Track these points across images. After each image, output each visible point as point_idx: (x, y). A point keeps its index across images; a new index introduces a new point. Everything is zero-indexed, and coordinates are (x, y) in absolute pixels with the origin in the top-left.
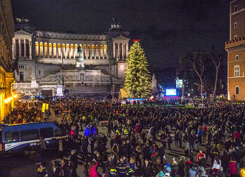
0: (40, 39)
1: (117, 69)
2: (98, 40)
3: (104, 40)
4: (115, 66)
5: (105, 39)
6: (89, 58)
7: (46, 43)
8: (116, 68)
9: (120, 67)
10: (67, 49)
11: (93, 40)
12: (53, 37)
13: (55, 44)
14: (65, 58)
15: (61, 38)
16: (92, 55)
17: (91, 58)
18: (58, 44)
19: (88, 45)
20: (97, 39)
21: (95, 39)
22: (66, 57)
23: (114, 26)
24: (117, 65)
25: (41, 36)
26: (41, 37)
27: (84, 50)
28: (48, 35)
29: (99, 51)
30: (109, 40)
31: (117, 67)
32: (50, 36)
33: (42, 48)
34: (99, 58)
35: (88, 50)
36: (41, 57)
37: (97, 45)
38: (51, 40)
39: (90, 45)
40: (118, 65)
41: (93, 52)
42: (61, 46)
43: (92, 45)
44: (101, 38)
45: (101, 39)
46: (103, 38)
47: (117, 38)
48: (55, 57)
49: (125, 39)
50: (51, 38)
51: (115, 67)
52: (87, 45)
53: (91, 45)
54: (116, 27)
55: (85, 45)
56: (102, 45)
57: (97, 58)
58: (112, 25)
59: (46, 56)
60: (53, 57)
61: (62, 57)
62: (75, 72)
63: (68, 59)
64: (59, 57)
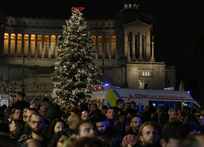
0: (12, 29)
1: (126, 74)
2: (101, 28)
3: (112, 28)
4: (124, 69)
5: (114, 26)
7: (20, 35)
8: (124, 72)
9: (132, 70)
10: (52, 43)
12: (30, 25)
13: (33, 36)
14: (47, 57)
15: (44, 27)
18: (39, 36)
20: (101, 26)
22: (50, 56)
23: (128, 6)
24: (126, 67)
25: (13, 24)
26: (12, 26)
28: (25, 23)
29: (104, 46)
30: (118, 28)
31: (126, 71)
32: (27, 25)
33: (13, 42)
36: (11, 56)
38: (29, 29)
40: (128, 68)
42: (43, 40)
44: (107, 24)
45: (108, 26)
46: (109, 24)
47: (130, 23)
48: (33, 57)
49: (145, 26)
50: (29, 27)
51: (122, 71)
54: (132, 7)
57: (101, 57)
58: (126, 4)
59: (20, 55)
60: (30, 56)
61: (43, 56)
62: (50, 77)
63: (53, 59)
64: (40, 57)
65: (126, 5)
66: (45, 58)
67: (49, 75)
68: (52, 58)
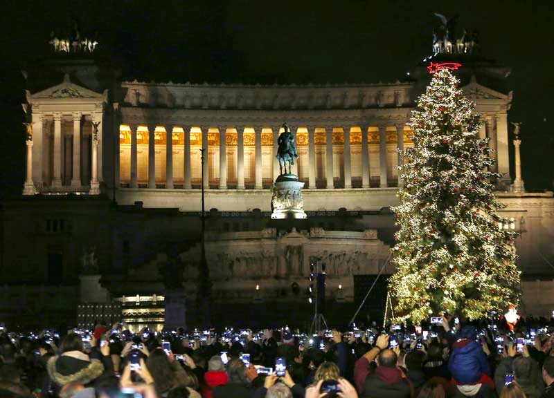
0: (140, 113)
2: (376, 107)
5: (408, 100)
6: (339, 184)
7: (160, 130)
10: (246, 149)
11: (352, 108)
12: (188, 104)
13: (195, 131)
14: (235, 187)
15: (223, 105)
16: (353, 172)
17: (348, 182)
18: (210, 131)
19: (335, 130)
20: (373, 101)
21: (366, 103)
22: (241, 184)
23: (443, 45)
25: (142, 100)
26: (140, 105)
27: (320, 153)
28: (172, 97)
29: (383, 153)
32: (179, 102)
33: (143, 149)
34: (383, 181)
35: (335, 149)
36: (140, 186)
37: (370, 129)
38: (182, 114)
39: (341, 130)
41: (355, 158)
42: (222, 140)
43: (353, 130)
44: (389, 96)
45: (391, 100)
46: (396, 96)
49: (492, 97)
50: (183, 107)
52: (329, 130)
53: (347, 130)
54: (455, 48)
55: (323, 130)
56: (394, 129)
57: (375, 183)
58: (437, 42)
59: (162, 181)
60: (189, 184)
61: (224, 184)
62: (263, 240)
63: (251, 190)
64: (215, 185)
65: (437, 45)
66: (229, 189)
67: (259, 234)
68: (246, 189)
